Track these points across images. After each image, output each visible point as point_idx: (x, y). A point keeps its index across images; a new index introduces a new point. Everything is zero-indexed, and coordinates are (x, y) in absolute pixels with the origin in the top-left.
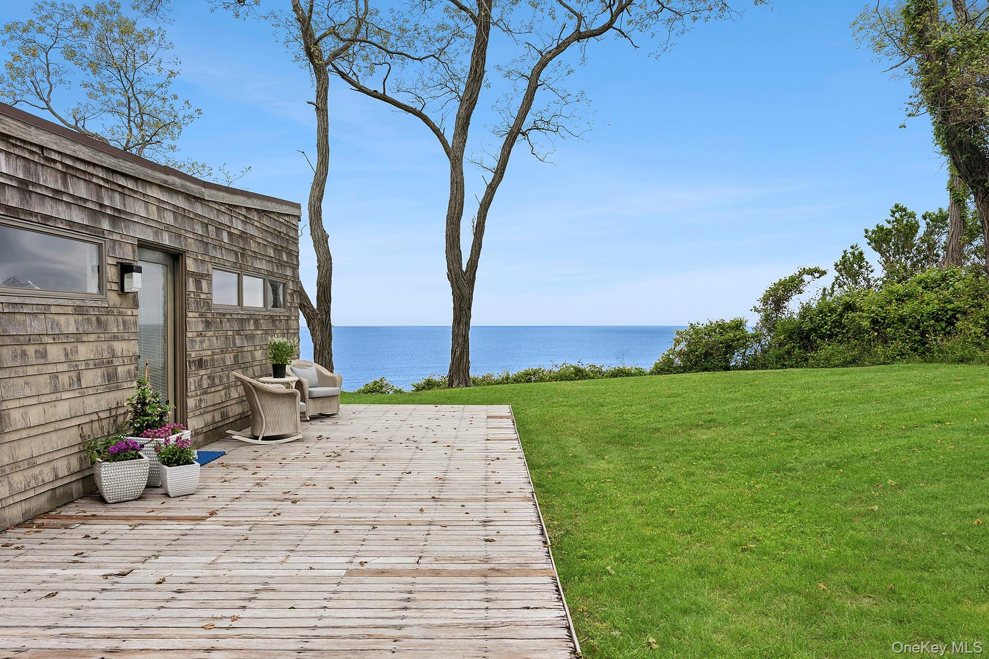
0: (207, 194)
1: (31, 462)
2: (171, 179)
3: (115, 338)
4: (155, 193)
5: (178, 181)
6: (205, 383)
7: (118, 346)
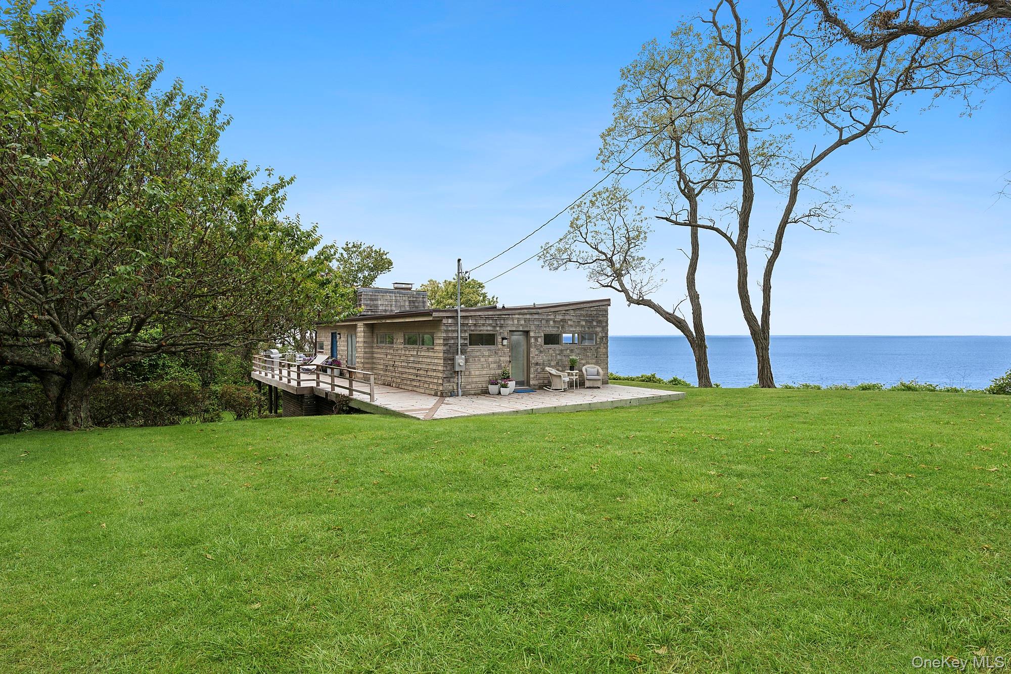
0: (540, 311)
1: (476, 382)
2: (522, 311)
3: (501, 356)
4: (517, 316)
5: (525, 310)
6: (539, 370)
7: (502, 358)
